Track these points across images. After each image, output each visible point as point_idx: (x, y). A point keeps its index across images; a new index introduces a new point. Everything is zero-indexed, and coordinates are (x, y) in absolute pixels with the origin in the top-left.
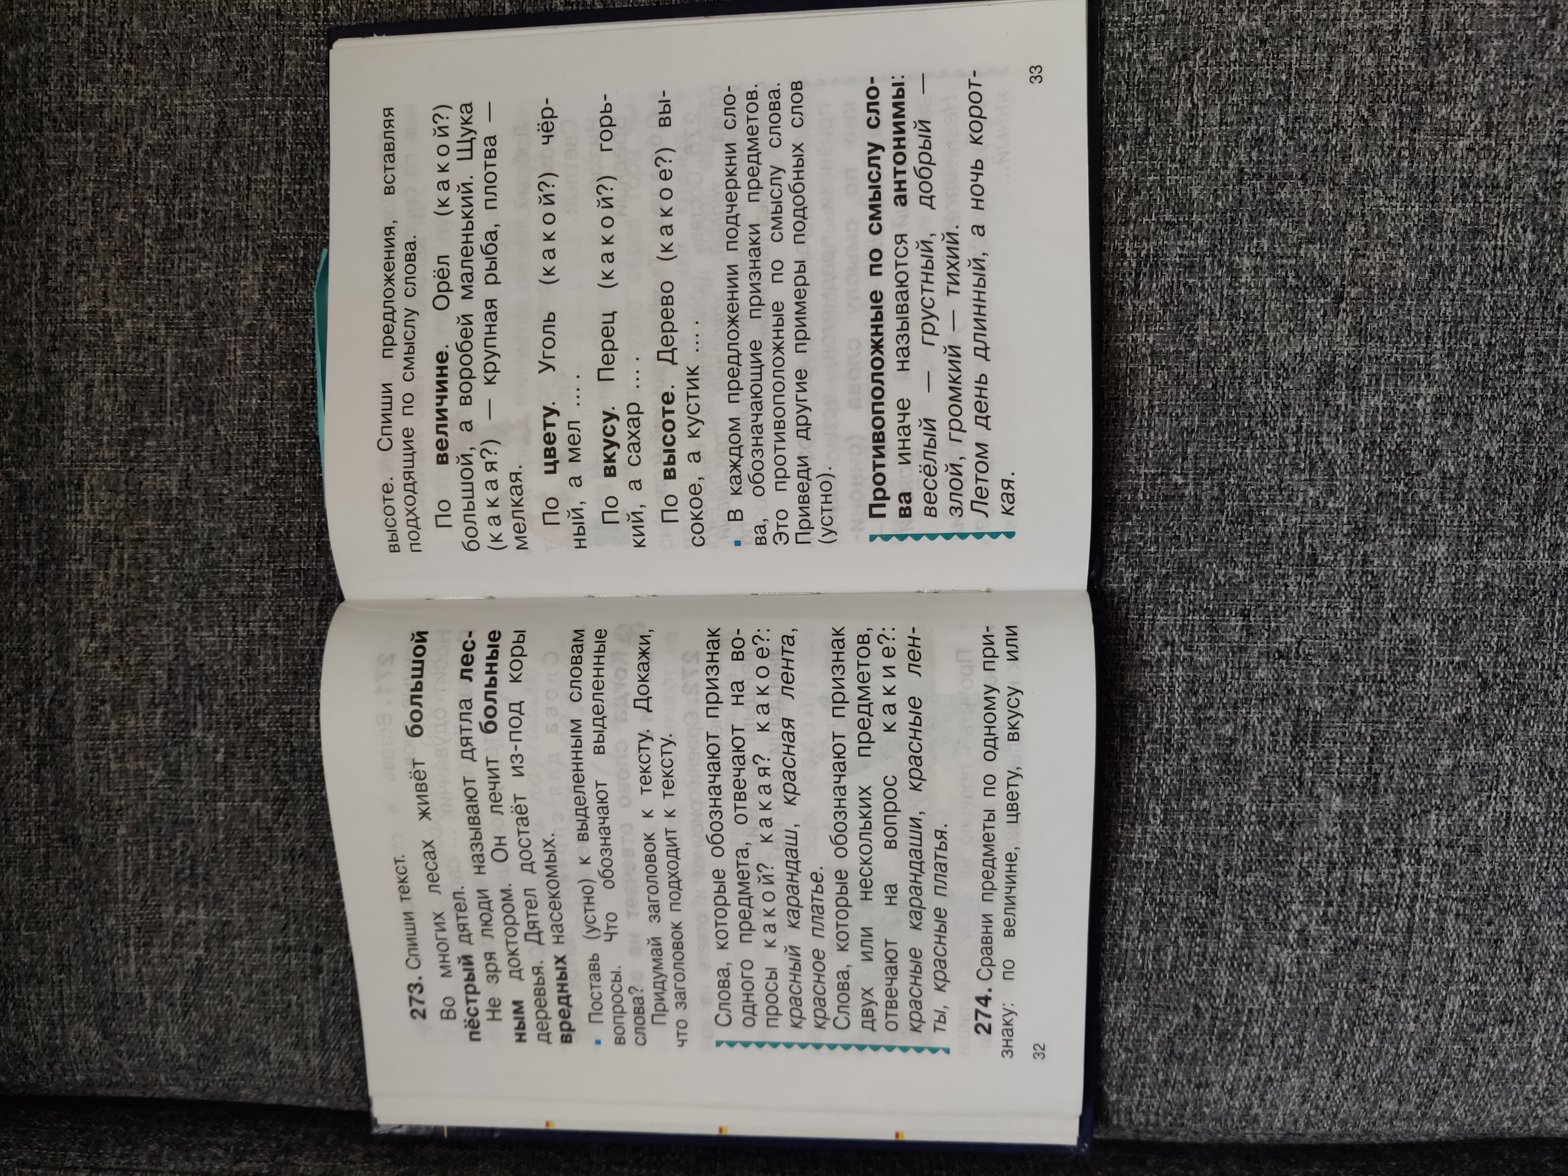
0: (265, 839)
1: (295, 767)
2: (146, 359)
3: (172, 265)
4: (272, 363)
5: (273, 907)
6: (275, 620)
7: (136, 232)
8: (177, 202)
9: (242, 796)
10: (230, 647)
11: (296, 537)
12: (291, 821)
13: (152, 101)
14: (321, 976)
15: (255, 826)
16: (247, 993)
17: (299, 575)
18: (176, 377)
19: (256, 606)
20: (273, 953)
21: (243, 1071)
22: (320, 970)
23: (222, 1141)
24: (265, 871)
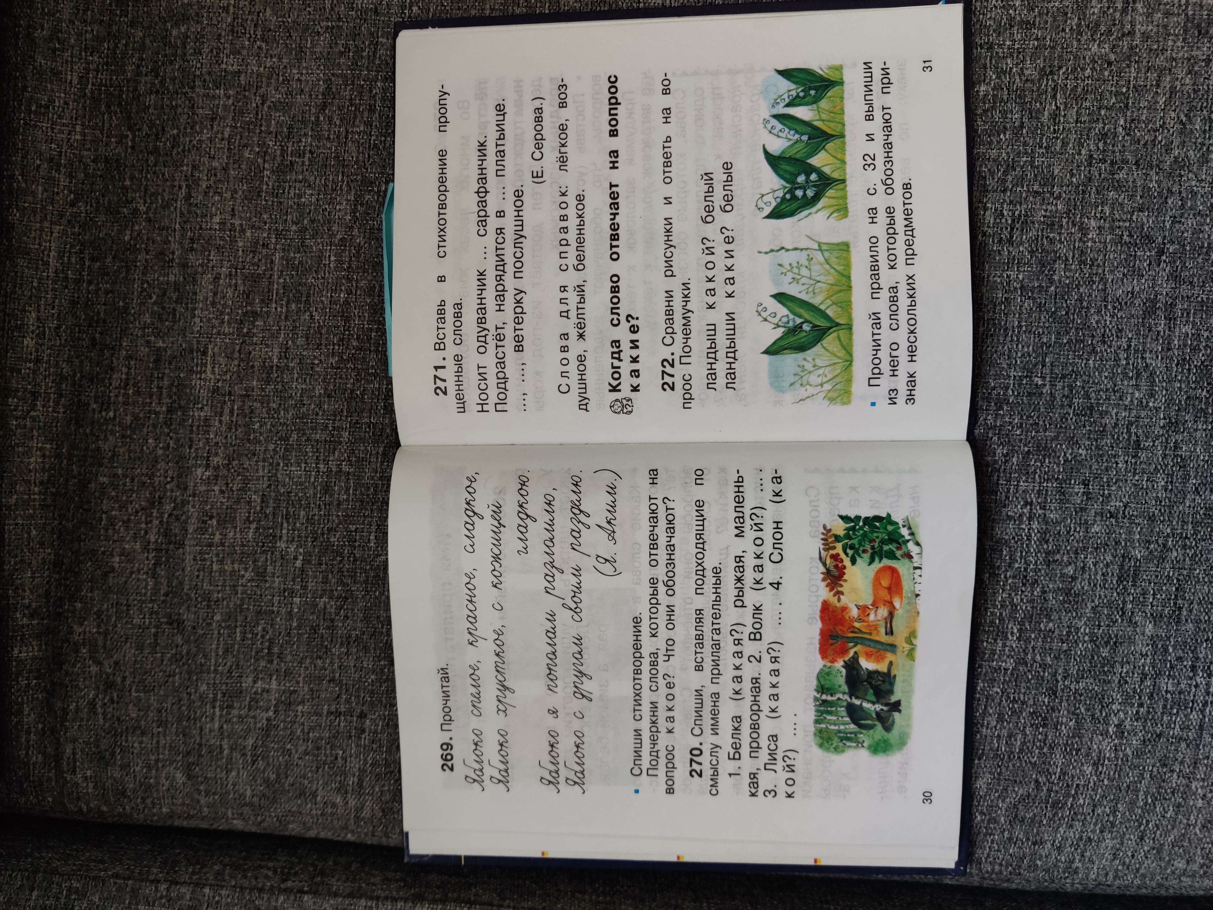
0: (328, 628)
1: (356, 573)
2: (260, 260)
3: (284, 191)
4: (357, 268)
5: (330, 681)
6: (349, 461)
7: (259, 165)
8: (290, 144)
9: (314, 593)
10: (312, 480)
11: (368, 398)
12: (349, 615)
13: (276, 70)
14: (363, 736)
15: (321, 617)
16: (304, 748)
17: (369, 427)
18: (282, 275)
19: (335, 449)
20: (327, 717)
21: (294, 809)
22: (363, 731)
23: (270, 864)
24: (326, 652)
